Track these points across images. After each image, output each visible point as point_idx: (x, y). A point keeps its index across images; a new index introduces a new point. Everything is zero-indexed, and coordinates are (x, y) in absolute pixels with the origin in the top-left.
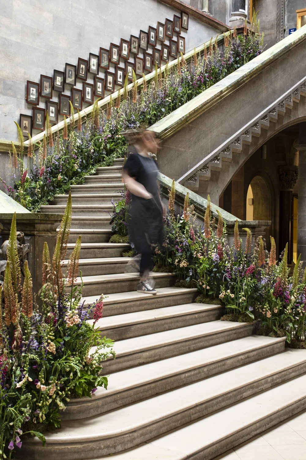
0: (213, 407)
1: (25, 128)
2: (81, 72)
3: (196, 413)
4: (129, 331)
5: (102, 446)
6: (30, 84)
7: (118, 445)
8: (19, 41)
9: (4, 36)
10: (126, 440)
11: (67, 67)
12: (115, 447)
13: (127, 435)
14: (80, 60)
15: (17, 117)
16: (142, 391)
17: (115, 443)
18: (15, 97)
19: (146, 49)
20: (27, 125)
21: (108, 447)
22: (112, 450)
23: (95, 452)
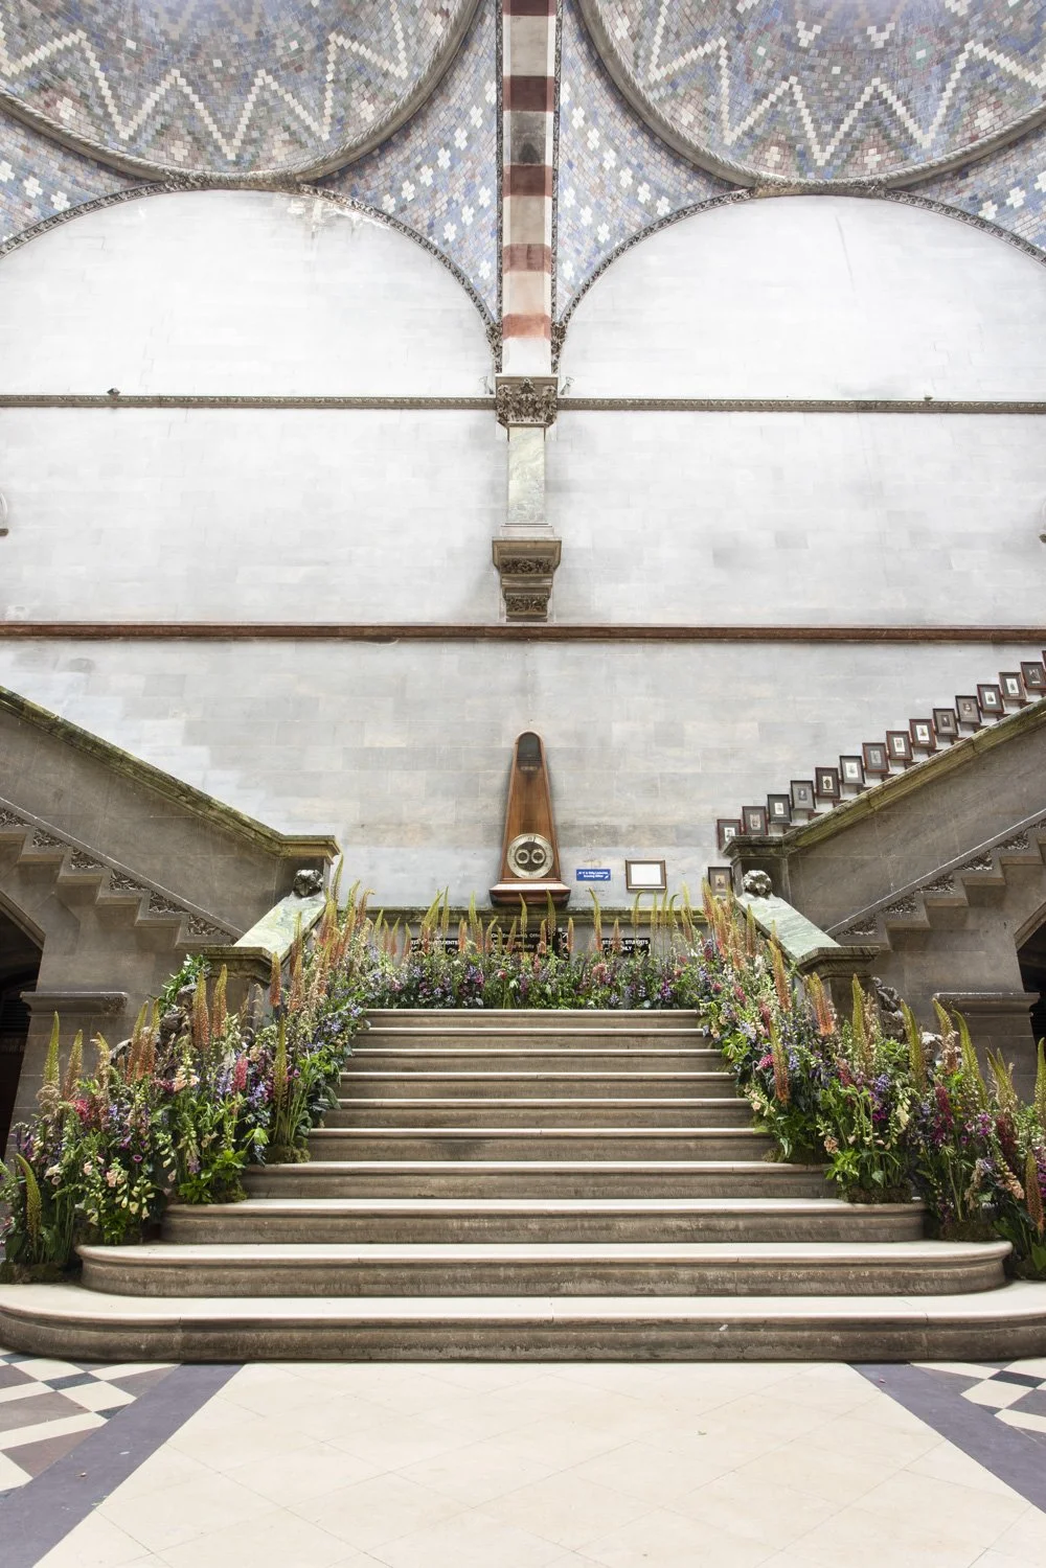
0: (439, 1284)
1: (720, 885)
2: (825, 787)
3: (375, 1283)
4: (479, 1148)
5: (127, 1278)
6: (721, 824)
7: (151, 1282)
8: (700, 771)
9: (673, 771)
10: (168, 1278)
11: (794, 786)
12: (145, 1284)
13: (170, 1271)
14: (820, 772)
15: (705, 873)
16: (329, 1227)
17: (146, 1277)
18: (698, 845)
19: (977, 721)
20: (723, 881)
21: (134, 1281)
22: (140, 1289)
23: (118, 1283)
